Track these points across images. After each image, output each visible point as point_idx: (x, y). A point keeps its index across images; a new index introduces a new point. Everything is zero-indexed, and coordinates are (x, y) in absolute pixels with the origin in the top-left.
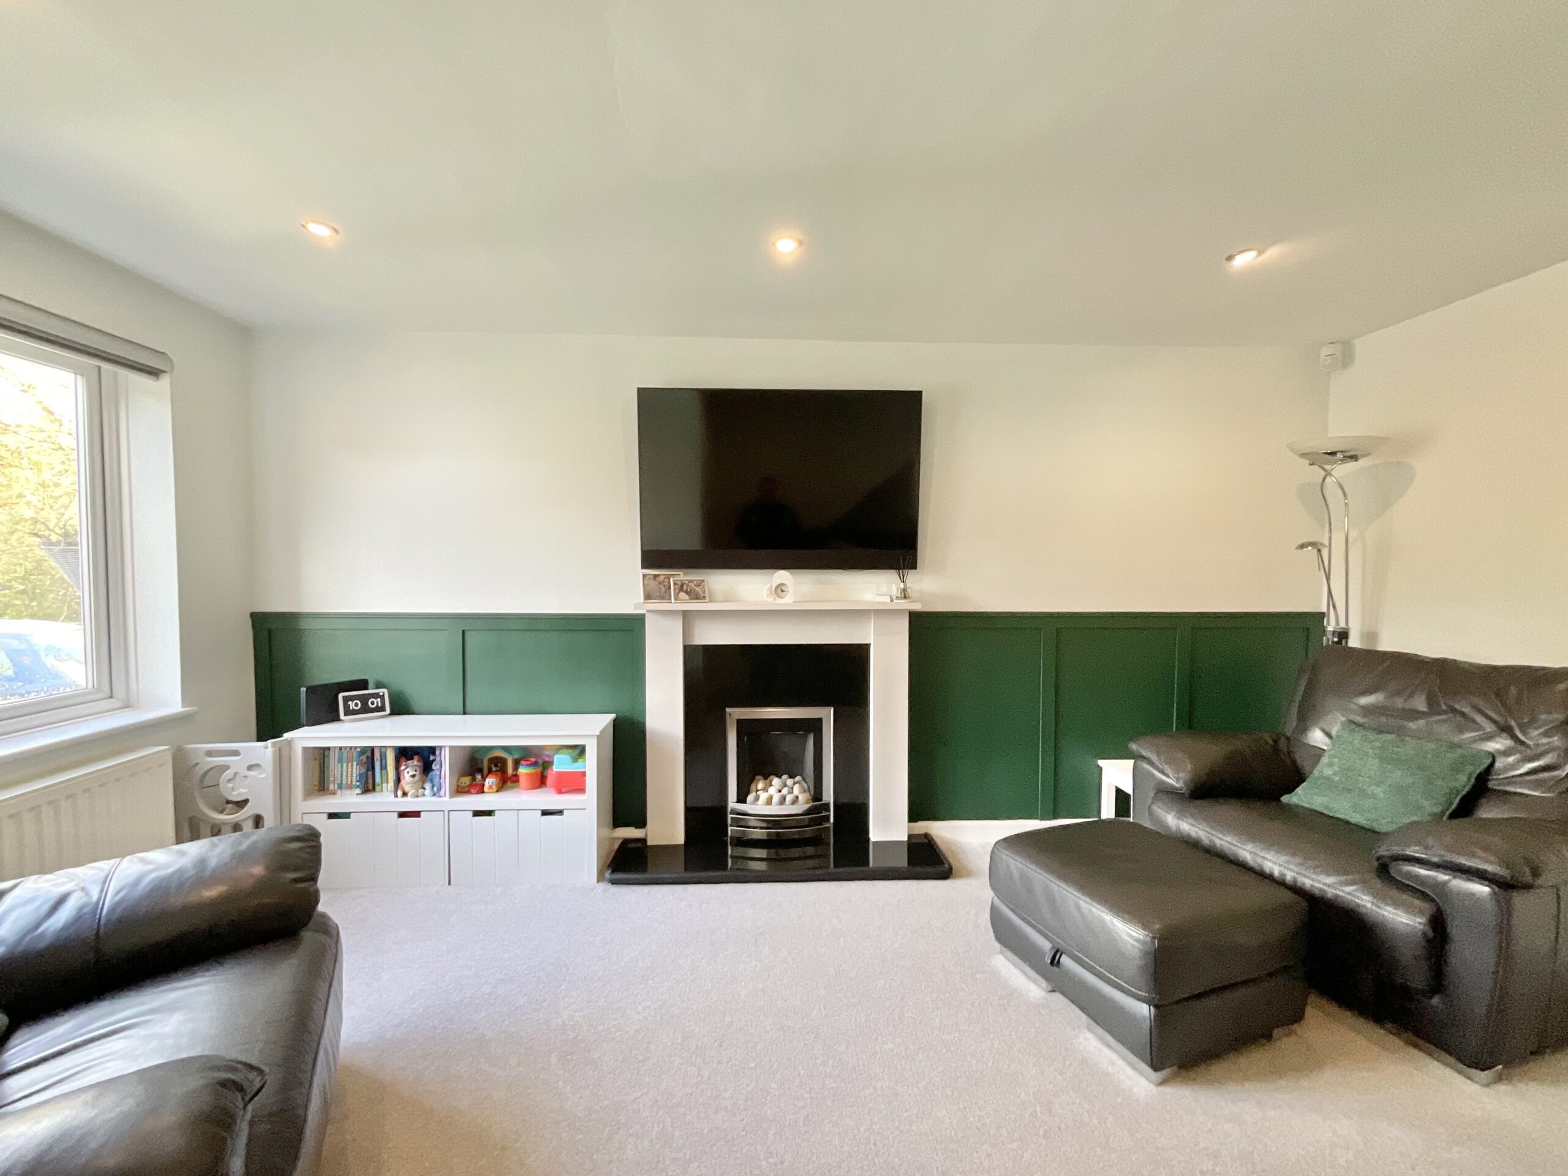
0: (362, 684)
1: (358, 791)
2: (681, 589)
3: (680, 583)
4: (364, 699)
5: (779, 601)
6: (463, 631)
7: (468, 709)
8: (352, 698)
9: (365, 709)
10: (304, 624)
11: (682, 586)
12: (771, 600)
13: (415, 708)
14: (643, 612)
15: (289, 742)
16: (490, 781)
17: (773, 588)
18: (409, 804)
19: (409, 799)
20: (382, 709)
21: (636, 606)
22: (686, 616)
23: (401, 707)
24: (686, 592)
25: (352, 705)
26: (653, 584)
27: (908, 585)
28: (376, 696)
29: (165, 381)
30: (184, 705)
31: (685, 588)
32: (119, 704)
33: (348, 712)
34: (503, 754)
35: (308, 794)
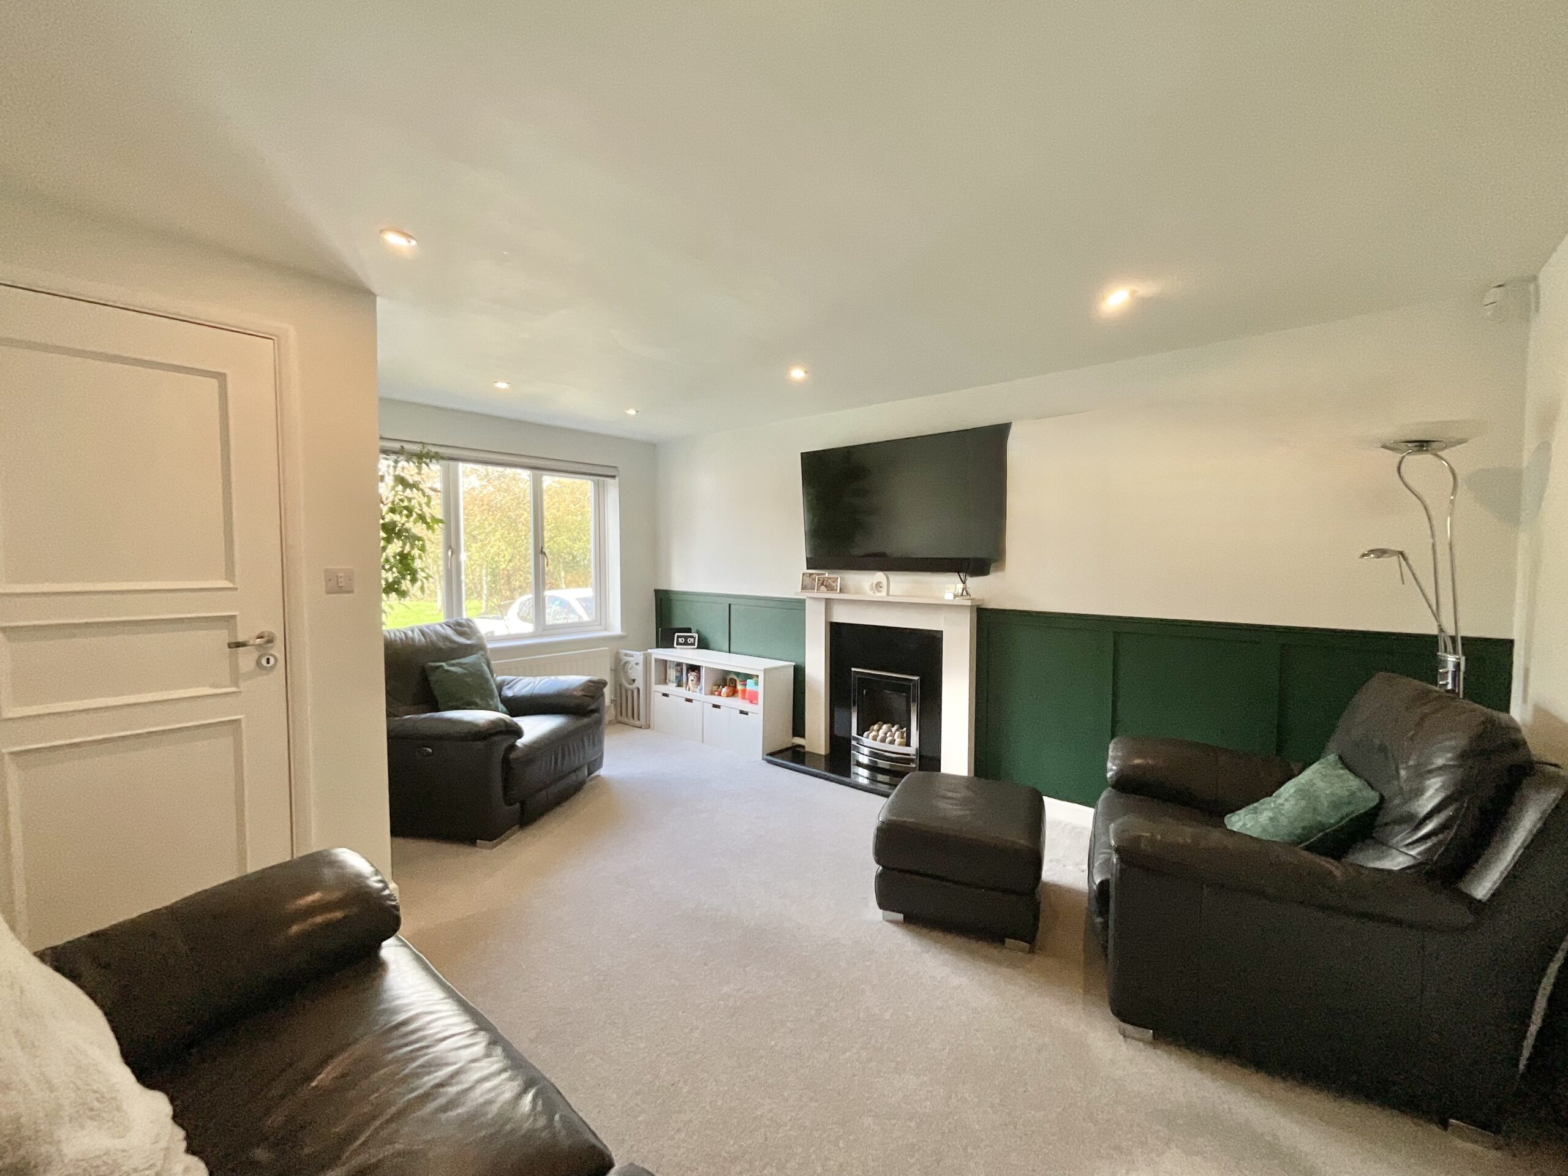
0: (689, 630)
1: (675, 685)
2: (822, 584)
3: (822, 580)
4: (686, 638)
5: (878, 594)
6: (730, 605)
7: (731, 651)
8: (681, 637)
9: (686, 643)
10: (672, 597)
11: (824, 581)
12: (871, 593)
13: (712, 646)
14: (805, 598)
15: (650, 655)
16: (724, 690)
17: (874, 585)
18: (690, 696)
19: (690, 692)
20: (693, 644)
21: (796, 594)
22: (828, 602)
23: (703, 644)
24: (826, 586)
25: (680, 640)
26: (808, 580)
27: (968, 586)
28: (692, 637)
29: (617, 479)
30: (622, 631)
31: (825, 583)
32: (603, 628)
33: (678, 644)
34: (735, 677)
35: (658, 683)
